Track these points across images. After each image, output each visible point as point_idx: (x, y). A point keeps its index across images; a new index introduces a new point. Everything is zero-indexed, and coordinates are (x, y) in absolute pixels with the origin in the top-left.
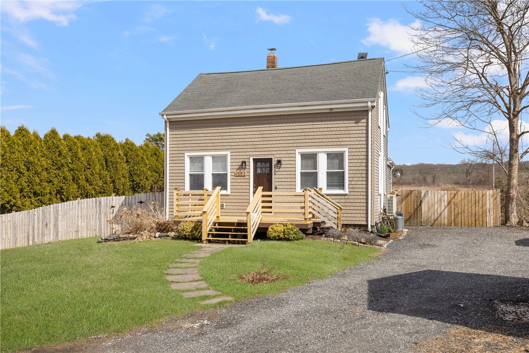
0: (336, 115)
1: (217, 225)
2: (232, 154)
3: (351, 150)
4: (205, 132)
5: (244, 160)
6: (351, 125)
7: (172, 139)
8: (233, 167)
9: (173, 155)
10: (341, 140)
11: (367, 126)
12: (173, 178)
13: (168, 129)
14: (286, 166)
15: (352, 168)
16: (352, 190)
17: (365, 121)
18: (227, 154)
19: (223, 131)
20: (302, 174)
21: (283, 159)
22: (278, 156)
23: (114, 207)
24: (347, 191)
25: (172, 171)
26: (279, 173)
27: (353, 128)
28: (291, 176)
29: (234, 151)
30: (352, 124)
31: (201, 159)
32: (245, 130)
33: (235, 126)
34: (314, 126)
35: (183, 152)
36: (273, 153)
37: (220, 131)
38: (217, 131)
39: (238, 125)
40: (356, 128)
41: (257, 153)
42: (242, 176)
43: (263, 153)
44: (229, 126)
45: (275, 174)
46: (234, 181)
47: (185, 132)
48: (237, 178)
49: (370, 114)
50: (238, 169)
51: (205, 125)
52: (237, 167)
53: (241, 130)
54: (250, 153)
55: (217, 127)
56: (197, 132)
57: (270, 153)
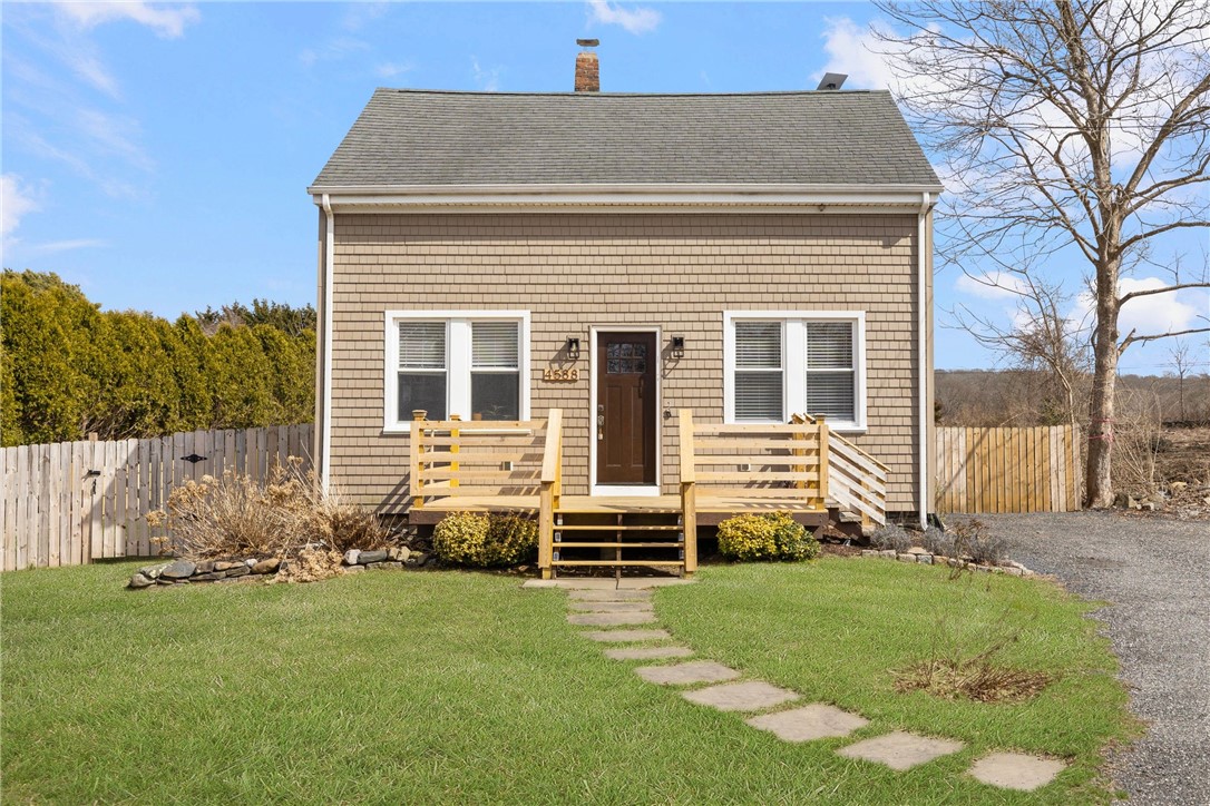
0: (833, 222)
1: (560, 521)
2: (537, 317)
3: (872, 317)
4: (453, 250)
5: (573, 336)
6: (871, 251)
7: (341, 269)
8: (537, 355)
9: (347, 317)
10: (846, 288)
11: (915, 256)
12: (343, 384)
13: (330, 236)
14: (695, 355)
15: (877, 364)
16: (876, 421)
17: (907, 241)
18: (522, 318)
19: (509, 250)
20: (738, 376)
21: (687, 336)
22: (672, 326)
23: (98, 473)
24: (862, 423)
25: (341, 364)
26: (678, 374)
27: (876, 260)
28: (709, 383)
29: (541, 308)
30: (874, 247)
31: (437, 330)
32: (575, 250)
33: (545, 237)
34: (775, 250)
35: (380, 307)
36: (658, 317)
37: (500, 251)
38: (491, 250)
39: (554, 237)
40: (885, 260)
41: (612, 317)
42: (565, 381)
43: (629, 317)
44: (527, 237)
45: (664, 377)
46: (543, 394)
47: (386, 250)
48: (550, 385)
49: (922, 224)
50: (553, 361)
51: (452, 231)
52: (552, 355)
53: (565, 250)
54: (591, 317)
55: (491, 237)
56: (425, 250)
57: (649, 317)
